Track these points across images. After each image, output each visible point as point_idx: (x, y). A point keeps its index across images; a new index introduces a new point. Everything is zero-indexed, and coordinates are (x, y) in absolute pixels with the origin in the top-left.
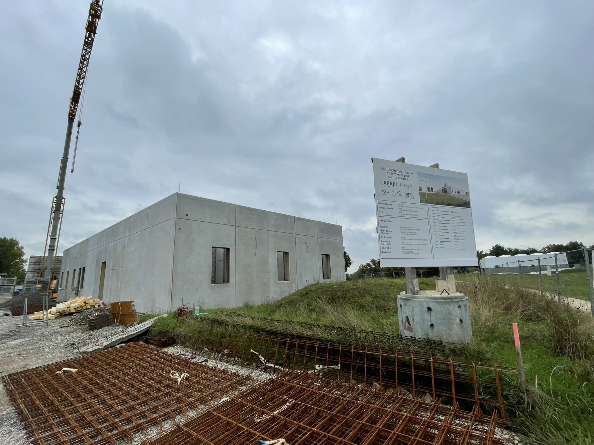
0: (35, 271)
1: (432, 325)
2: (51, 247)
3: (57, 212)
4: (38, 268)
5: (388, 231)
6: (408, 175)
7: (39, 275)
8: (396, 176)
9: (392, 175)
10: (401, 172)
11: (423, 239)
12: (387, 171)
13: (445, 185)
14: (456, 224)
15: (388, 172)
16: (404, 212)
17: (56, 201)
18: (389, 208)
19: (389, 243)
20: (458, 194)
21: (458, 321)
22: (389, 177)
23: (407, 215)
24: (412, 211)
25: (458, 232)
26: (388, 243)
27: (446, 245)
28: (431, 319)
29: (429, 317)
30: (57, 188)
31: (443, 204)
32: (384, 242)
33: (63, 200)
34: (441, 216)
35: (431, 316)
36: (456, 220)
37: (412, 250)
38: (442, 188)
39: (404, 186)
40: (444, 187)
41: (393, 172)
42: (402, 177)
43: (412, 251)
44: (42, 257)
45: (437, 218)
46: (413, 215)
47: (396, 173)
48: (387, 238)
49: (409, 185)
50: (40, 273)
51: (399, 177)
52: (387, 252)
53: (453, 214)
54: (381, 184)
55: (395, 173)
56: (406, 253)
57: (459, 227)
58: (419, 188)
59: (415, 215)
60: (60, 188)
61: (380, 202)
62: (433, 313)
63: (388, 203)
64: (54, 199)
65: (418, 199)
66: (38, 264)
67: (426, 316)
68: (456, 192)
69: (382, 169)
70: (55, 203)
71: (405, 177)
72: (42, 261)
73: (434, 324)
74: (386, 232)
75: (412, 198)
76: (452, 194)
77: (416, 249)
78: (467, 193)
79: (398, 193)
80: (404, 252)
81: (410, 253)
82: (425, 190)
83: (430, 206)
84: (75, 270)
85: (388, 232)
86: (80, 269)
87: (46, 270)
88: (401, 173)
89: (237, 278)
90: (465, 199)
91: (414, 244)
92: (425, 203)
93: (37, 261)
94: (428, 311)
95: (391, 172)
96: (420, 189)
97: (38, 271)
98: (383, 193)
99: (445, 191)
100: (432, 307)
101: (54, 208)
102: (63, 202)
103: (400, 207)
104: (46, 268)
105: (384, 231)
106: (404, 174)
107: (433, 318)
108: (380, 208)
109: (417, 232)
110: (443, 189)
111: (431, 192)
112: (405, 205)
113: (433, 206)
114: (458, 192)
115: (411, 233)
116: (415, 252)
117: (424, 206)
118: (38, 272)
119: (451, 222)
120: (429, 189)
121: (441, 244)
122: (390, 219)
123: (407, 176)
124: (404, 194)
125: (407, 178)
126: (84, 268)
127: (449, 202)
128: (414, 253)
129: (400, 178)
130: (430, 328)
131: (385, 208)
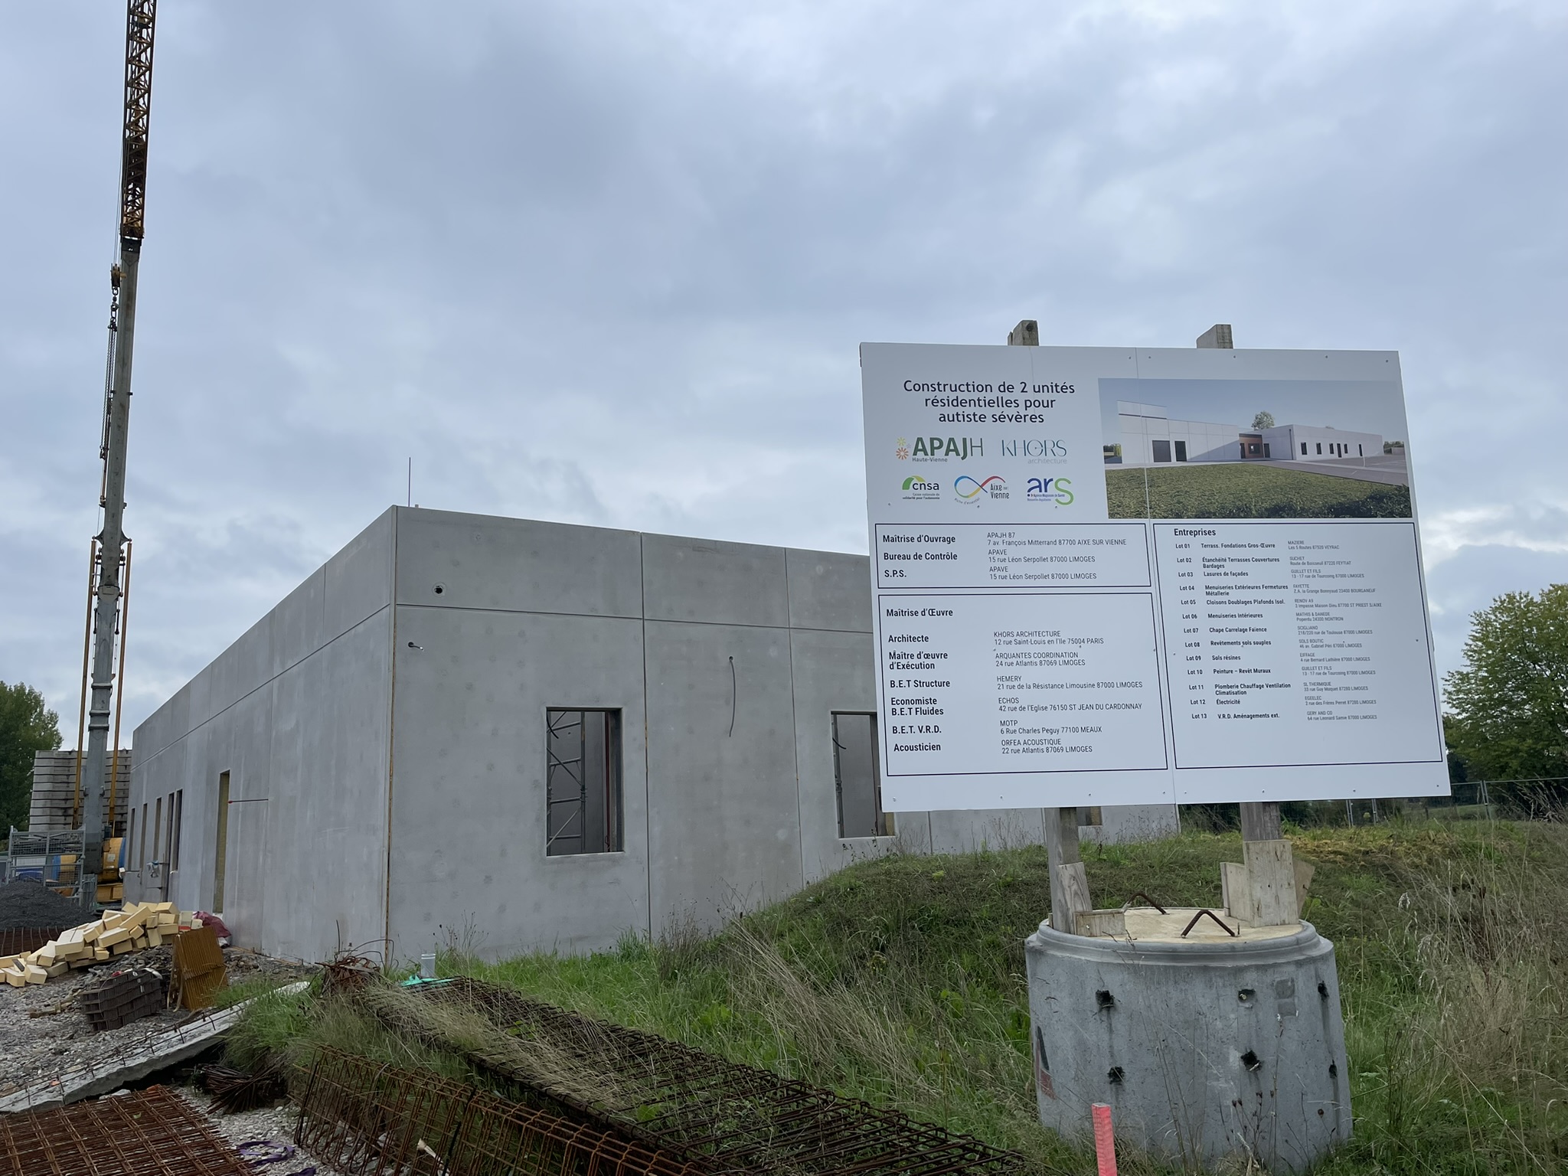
0: (57, 804)
1: (1116, 1075)
2: (96, 718)
3: (107, 590)
4: (63, 795)
5: (927, 656)
6: (1044, 396)
7: (70, 820)
8: (979, 411)
9: (960, 410)
10: (1010, 389)
11: (1118, 680)
12: (931, 395)
13: (1258, 423)
14: (1318, 598)
15: (940, 396)
16: (1013, 569)
17: (100, 551)
18: (933, 557)
19: (930, 707)
20: (1336, 455)
21: (1235, 1058)
22: (943, 418)
23: (1036, 577)
24: (1063, 559)
25: (1328, 639)
26: (924, 707)
27: (1251, 702)
28: (1111, 1047)
29: (1106, 1037)
30: (103, 505)
31: (1241, 511)
32: (907, 702)
33: (124, 547)
34: (1229, 567)
35: (1111, 1031)
36: (1315, 584)
37: (1051, 731)
38: (1238, 438)
39: (1020, 451)
40: (1251, 430)
41: (961, 396)
42: (1011, 411)
43: (1055, 736)
44: (75, 755)
45: (1200, 581)
46: (1065, 576)
47: (981, 395)
48: (919, 684)
49: (1049, 445)
50: (71, 812)
51: (997, 411)
52: (921, 747)
53: (1298, 553)
54: (901, 454)
55: (975, 395)
56: (1021, 747)
57: (1334, 612)
58: (1106, 449)
59: (1078, 576)
60: (113, 503)
61: (892, 532)
62: (1119, 1020)
63: (933, 532)
64: (94, 543)
65: (1095, 498)
66: (64, 779)
67: (1095, 1032)
68: (1325, 449)
69: (909, 386)
70: (99, 557)
71: (1031, 411)
72: (74, 770)
73: (1125, 1069)
74: (916, 661)
75: (1067, 498)
76: (1299, 457)
77: (1075, 730)
78: (1396, 450)
79: (987, 487)
80: (1008, 742)
81: (1044, 747)
82: (1137, 456)
83: (1165, 530)
84: (159, 800)
85: (930, 661)
86: (172, 795)
87: (86, 802)
88: (1007, 396)
89: (656, 830)
90: (1384, 476)
91: (1064, 708)
92: (1139, 515)
93: (59, 770)
94: (1100, 1011)
95: (953, 396)
96: (1112, 454)
97: (63, 804)
98: (910, 492)
99: (1255, 448)
100: (1115, 992)
101: (99, 578)
102: (125, 555)
103: (996, 548)
104: (85, 795)
105: (905, 656)
106: (1021, 398)
107: (1121, 1044)
108: (893, 558)
109: (1085, 651)
110: (1244, 440)
111: (1174, 462)
112: (1021, 534)
113: (1181, 528)
114: (1340, 449)
115: (1048, 659)
116: (1067, 740)
117: (1132, 530)
118: (66, 809)
119: (1288, 595)
120: (1160, 451)
121: (1223, 698)
122: (940, 604)
123: (1041, 404)
124: (1017, 486)
125: (1038, 411)
126: (180, 792)
127: (1278, 499)
128: (1064, 744)
129: (1002, 418)
130: (1108, 1086)
131: (918, 557)
